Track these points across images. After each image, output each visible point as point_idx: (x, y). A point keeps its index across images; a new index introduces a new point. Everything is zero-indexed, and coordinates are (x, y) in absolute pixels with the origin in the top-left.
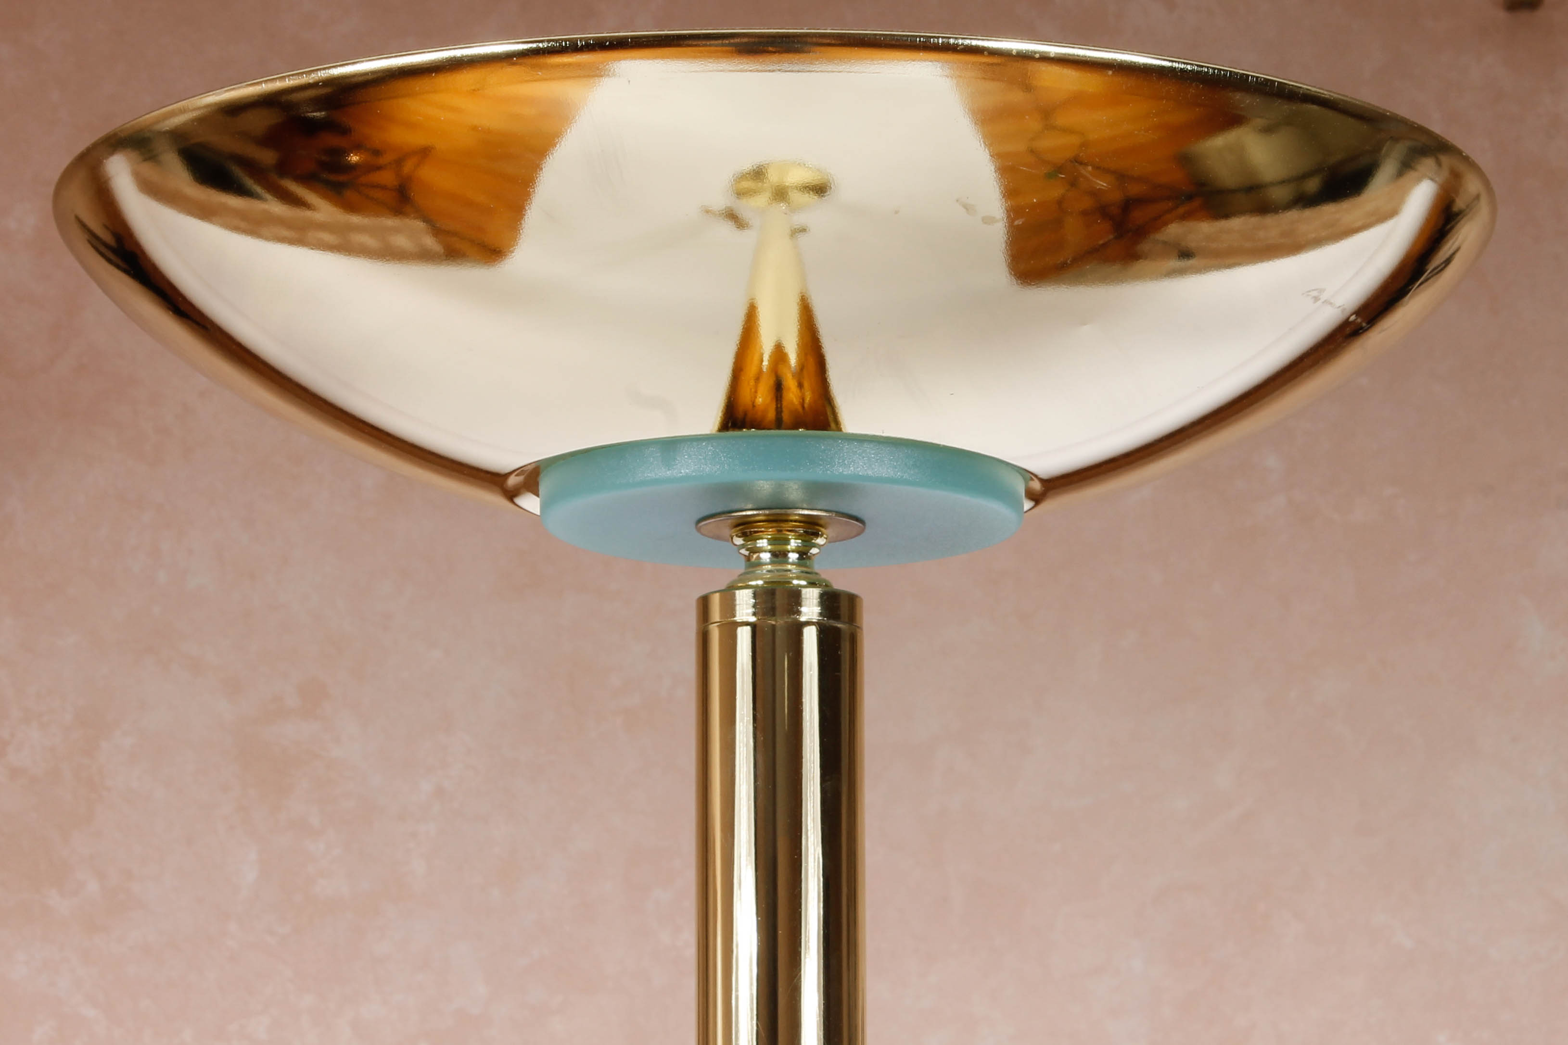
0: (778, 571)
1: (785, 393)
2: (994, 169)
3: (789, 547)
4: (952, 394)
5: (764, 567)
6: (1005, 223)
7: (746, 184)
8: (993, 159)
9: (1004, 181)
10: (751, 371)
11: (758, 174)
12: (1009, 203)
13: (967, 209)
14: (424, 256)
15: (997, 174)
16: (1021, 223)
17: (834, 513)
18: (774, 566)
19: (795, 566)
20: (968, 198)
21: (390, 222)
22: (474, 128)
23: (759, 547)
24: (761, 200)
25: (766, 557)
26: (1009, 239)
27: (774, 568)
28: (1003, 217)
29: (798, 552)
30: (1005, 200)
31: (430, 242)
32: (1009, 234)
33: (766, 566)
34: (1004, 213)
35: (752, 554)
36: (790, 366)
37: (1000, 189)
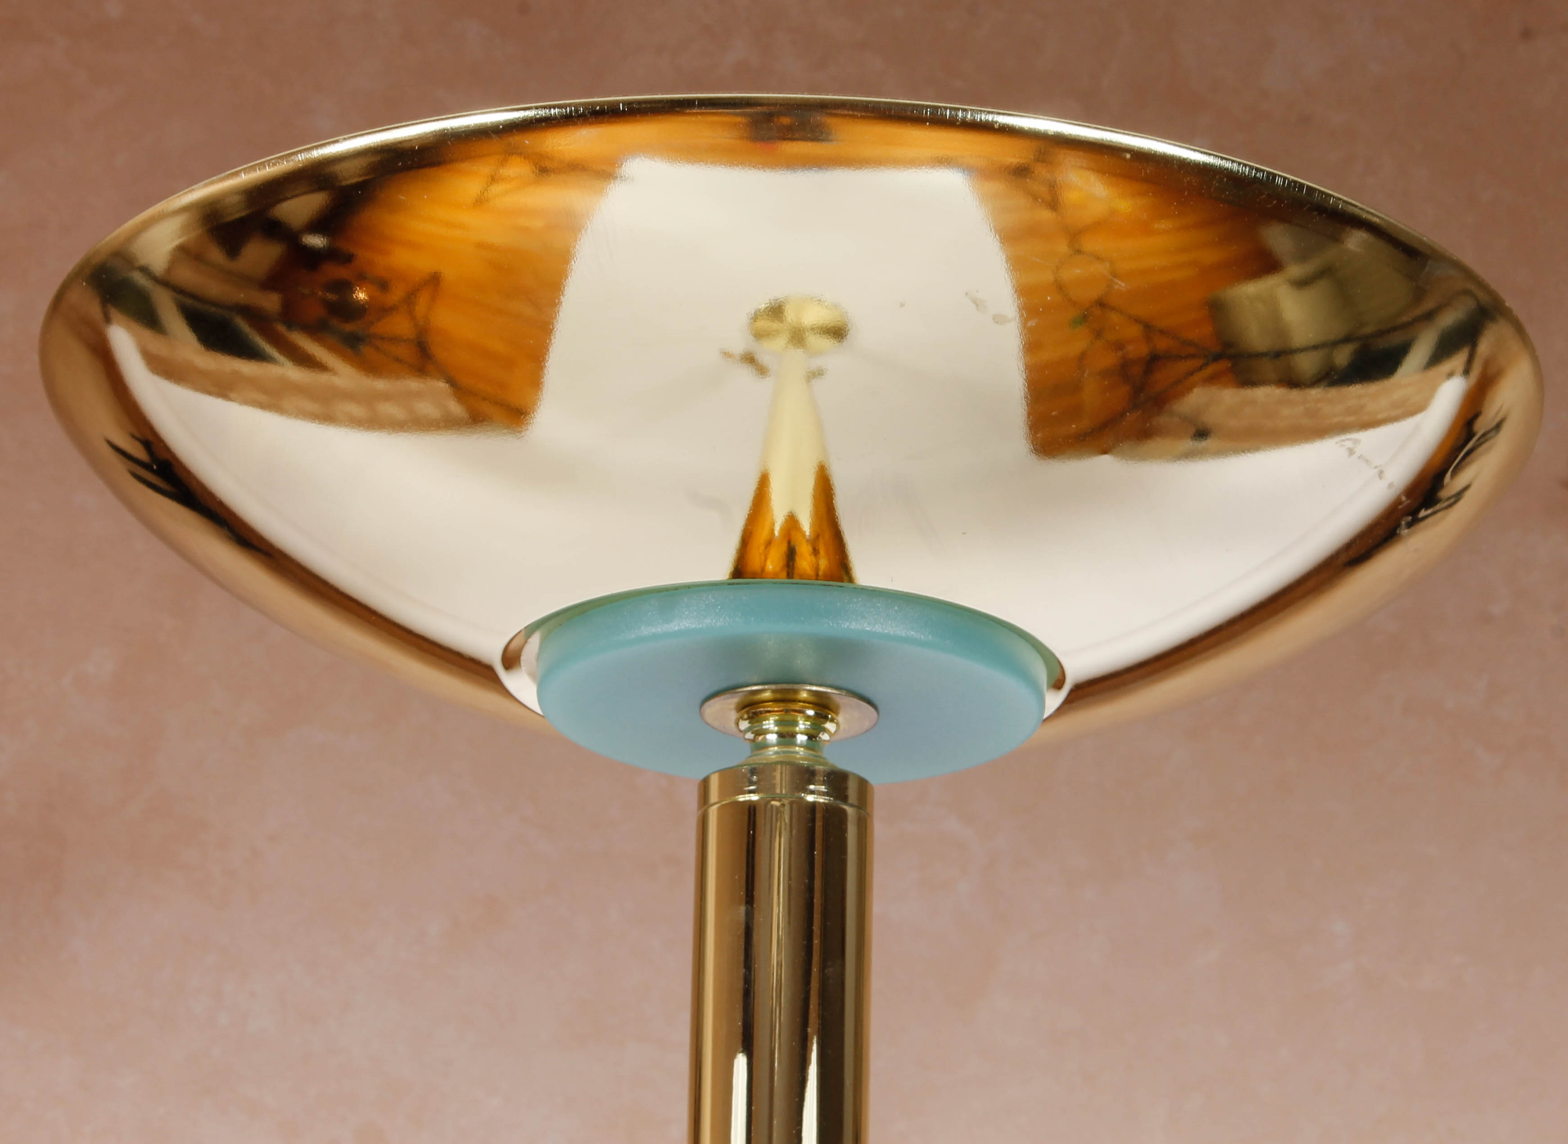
0: (784, 752)
1: (798, 559)
2: (1006, 259)
3: (797, 729)
4: (964, 533)
5: (770, 749)
6: (1018, 323)
7: (762, 324)
8: (1005, 247)
9: (1017, 274)
10: (761, 536)
11: (776, 311)
12: (1021, 300)
13: (977, 305)
14: (448, 424)
15: (1009, 265)
16: (1034, 324)
17: (845, 691)
18: (780, 748)
19: (802, 749)
20: (977, 291)
21: (414, 384)
22: (481, 246)
23: (766, 729)
24: (779, 343)
25: (772, 738)
26: (1022, 343)
27: (781, 750)
28: (1015, 316)
29: (807, 734)
30: (1018, 295)
31: (455, 408)
32: (1022, 337)
33: (772, 748)
34: (1016, 312)
35: (757, 737)
36: (803, 534)
37: (1012, 282)
